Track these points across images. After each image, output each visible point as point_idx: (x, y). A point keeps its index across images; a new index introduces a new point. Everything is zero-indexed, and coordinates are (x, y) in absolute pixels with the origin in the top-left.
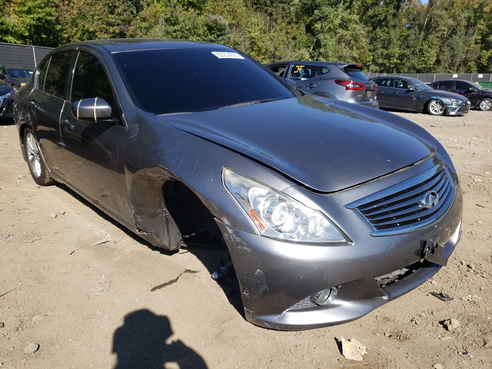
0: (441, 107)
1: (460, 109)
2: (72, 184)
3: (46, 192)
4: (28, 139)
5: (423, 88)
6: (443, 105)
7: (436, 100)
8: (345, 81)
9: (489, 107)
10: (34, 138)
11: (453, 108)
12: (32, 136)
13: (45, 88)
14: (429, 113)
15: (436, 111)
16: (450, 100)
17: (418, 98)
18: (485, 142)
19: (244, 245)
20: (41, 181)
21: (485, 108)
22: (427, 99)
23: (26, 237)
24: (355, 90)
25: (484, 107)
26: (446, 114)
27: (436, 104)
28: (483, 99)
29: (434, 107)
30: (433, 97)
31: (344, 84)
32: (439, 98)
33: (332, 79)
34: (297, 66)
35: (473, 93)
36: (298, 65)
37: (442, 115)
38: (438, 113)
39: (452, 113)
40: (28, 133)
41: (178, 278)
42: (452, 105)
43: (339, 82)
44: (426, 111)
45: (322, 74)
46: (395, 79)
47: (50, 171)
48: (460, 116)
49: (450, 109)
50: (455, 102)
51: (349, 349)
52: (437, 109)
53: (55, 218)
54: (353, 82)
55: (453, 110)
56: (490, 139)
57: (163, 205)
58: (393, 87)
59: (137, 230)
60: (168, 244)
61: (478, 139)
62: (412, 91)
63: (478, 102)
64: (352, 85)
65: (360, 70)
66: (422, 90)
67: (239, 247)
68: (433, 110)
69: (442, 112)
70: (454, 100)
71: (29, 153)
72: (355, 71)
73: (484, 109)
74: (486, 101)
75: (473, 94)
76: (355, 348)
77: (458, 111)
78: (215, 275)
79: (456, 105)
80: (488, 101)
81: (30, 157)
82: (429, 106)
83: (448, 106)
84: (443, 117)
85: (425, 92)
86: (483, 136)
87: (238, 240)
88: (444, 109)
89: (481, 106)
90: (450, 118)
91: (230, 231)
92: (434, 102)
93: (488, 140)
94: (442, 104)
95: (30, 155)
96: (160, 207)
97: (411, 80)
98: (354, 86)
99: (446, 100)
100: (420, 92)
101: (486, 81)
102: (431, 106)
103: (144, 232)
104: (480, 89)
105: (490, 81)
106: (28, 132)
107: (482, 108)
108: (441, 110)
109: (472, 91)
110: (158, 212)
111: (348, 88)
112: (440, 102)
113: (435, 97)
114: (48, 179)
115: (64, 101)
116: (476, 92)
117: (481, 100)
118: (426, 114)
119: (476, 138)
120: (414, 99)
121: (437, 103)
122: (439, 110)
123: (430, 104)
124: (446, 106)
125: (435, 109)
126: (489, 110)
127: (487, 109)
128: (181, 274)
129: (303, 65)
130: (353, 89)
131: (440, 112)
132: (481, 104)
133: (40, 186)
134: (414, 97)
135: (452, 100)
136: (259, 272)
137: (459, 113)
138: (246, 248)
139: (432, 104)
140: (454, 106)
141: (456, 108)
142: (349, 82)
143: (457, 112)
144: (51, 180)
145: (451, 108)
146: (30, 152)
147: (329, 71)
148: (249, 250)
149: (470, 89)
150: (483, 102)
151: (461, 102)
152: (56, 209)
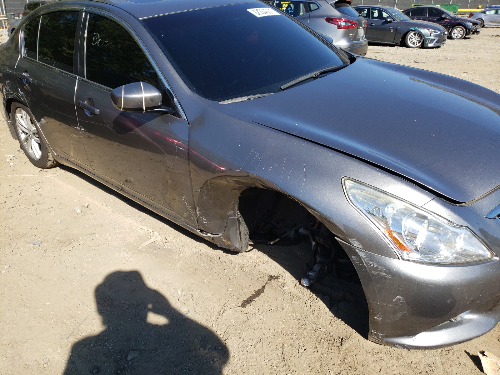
0: (419, 39)
1: (438, 40)
2: (93, 172)
3: (52, 178)
4: (18, 115)
5: (400, 18)
6: (421, 37)
7: (414, 31)
8: (336, 19)
9: (461, 34)
10: (28, 115)
11: (432, 39)
12: (25, 113)
13: (39, 55)
14: (407, 46)
15: (414, 43)
16: (429, 30)
17: (396, 30)
18: (475, 80)
19: (381, 271)
20: (41, 164)
21: (457, 37)
22: (406, 31)
23: (61, 242)
24: (347, 28)
25: (456, 35)
26: (424, 46)
27: (414, 36)
28: (455, 27)
29: (412, 39)
30: (411, 28)
31: (336, 23)
32: (417, 28)
33: (322, 17)
34: (282, 3)
35: (446, 20)
36: (283, 1)
37: (420, 48)
38: (416, 46)
39: (430, 45)
40: (18, 109)
41: (264, 287)
42: (430, 36)
43: (330, 20)
44: (403, 44)
45: (311, 11)
46: (372, 9)
47: (56, 154)
48: (438, 47)
49: (428, 41)
50: (433, 33)
51: (490, 366)
52: (415, 41)
53: (81, 214)
54: (345, 19)
55: (432, 41)
56: (479, 76)
57: (236, 208)
58: (369, 18)
59: (198, 231)
60: (240, 246)
61: (467, 76)
62: (390, 22)
63: (450, 30)
64: (344, 23)
65: (348, 5)
66: (400, 20)
67: (374, 272)
68: (410, 42)
69: (420, 44)
70: (433, 31)
71: (21, 131)
72: (345, 6)
73: (455, 38)
74: (458, 29)
75: (445, 22)
76: (495, 364)
77: (436, 42)
78: (305, 283)
79: (434, 36)
80: (460, 29)
81: (23, 136)
82: (408, 37)
83: (427, 37)
84: (421, 49)
85: (403, 22)
86: (471, 72)
87: (373, 264)
88: (422, 41)
89: (453, 34)
90: (428, 50)
91: (361, 254)
92: (412, 34)
93: (477, 77)
94: (420, 35)
95: (22, 133)
96: (233, 209)
97: (388, 9)
98: (346, 24)
99: (424, 31)
100: (398, 22)
101: (447, 4)
102: (409, 38)
103: (208, 233)
104: (452, 16)
105: (451, 3)
106: (18, 107)
107: (453, 37)
108: (419, 42)
109: (444, 18)
110: (229, 215)
111: (339, 27)
112: (418, 33)
113: (413, 29)
114: (52, 162)
115: (76, 78)
116: (448, 19)
117: (453, 28)
118: (404, 47)
119: (465, 75)
120: (392, 31)
121: (415, 34)
122: (417, 42)
123: (408, 35)
124: (424, 38)
125: (413, 42)
126: (460, 38)
127: (459, 38)
128: (267, 283)
129: (288, 1)
130: (345, 27)
131: (418, 45)
132: (453, 32)
133: (41, 169)
134: (391, 29)
135: (431, 30)
136: (399, 299)
137: (437, 45)
138: (383, 274)
139: (410, 36)
140: (432, 38)
141: (434, 40)
142: (340, 20)
143: (435, 44)
144: (55, 162)
145: (429, 39)
146: (21, 129)
147: (319, 8)
148: (388, 276)
149: (443, 16)
150: (455, 30)
151: (439, 32)
152: (76, 201)
